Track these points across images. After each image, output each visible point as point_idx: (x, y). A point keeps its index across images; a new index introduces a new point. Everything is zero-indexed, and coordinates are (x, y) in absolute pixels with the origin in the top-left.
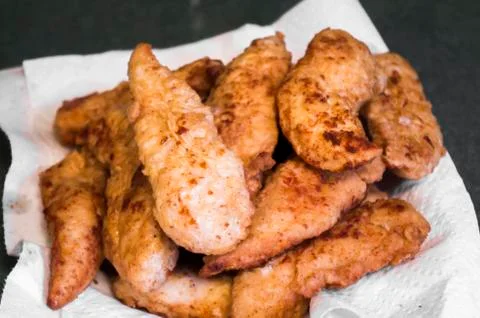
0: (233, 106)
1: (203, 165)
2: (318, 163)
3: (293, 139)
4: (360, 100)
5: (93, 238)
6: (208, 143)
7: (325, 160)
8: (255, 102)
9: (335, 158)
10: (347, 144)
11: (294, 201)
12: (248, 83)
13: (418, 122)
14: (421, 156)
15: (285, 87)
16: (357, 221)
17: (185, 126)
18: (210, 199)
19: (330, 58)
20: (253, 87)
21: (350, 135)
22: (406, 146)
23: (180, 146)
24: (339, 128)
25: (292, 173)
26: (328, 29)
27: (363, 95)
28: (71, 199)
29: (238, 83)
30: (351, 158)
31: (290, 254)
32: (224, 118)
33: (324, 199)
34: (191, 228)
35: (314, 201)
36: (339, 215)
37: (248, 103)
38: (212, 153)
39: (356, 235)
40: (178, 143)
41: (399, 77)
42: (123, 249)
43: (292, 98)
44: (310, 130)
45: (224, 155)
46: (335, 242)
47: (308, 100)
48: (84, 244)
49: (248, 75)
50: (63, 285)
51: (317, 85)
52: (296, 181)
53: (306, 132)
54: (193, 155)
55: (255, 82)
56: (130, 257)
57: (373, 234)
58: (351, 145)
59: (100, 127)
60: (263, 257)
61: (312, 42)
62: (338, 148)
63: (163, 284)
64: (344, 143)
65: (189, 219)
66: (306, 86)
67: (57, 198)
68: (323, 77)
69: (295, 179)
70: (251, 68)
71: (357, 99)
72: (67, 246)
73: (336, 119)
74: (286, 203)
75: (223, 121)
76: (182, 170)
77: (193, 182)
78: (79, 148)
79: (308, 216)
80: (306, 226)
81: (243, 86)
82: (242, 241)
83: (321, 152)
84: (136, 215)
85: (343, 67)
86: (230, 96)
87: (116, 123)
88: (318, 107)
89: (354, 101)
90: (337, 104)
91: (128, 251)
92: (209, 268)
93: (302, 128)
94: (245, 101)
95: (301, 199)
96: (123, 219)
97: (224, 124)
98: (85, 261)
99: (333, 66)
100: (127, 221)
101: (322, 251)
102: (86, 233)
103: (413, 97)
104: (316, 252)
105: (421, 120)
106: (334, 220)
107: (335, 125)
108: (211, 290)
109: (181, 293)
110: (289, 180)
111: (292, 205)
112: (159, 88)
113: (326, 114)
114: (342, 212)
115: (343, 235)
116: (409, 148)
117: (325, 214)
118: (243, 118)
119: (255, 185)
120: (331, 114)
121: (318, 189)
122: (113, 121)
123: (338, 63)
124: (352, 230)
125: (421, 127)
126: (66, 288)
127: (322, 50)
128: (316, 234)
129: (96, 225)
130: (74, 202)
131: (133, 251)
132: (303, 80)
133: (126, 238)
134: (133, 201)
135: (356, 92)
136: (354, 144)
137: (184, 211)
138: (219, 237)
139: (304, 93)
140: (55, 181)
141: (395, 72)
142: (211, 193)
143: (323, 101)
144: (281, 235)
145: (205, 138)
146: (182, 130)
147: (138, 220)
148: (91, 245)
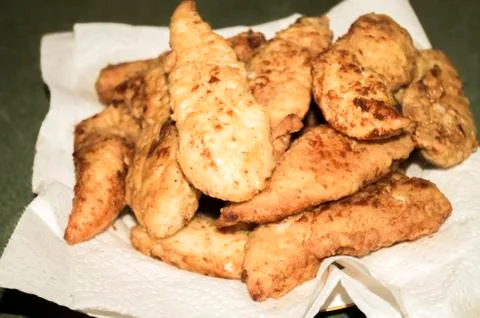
0: (269, 72)
1: (230, 113)
2: (346, 128)
3: (324, 105)
4: (396, 80)
5: (117, 181)
6: (237, 94)
7: (352, 125)
8: (292, 70)
9: (362, 124)
10: (376, 111)
11: (316, 163)
12: (287, 52)
13: (453, 113)
14: (451, 142)
15: (322, 57)
16: (379, 193)
17: (218, 77)
18: (233, 145)
19: (370, 36)
20: (291, 56)
21: (380, 104)
22: (437, 130)
23: (210, 95)
24: (370, 96)
25: (318, 137)
26: (373, 13)
27: (399, 77)
28: (100, 144)
29: (277, 52)
30: (379, 125)
31: (307, 214)
32: (259, 81)
33: (347, 164)
34: (210, 170)
35: (337, 165)
36: (361, 184)
37: (285, 70)
38: (241, 104)
39: (376, 204)
40: (209, 92)
41: (440, 71)
42: (144, 193)
43: (327, 66)
44: (341, 96)
45: (252, 107)
46: (354, 208)
47: (343, 69)
48: (107, 185)
49: (288, 45)
50: (81, 220)
51: (354, 57)
52: (322, 144)
53: (337, 97)
54: (221, 103)
55: (294, 52)
56: (149, 199)
57: (393, 206)
58: (380, 112)
59: (138, 83)
60: (279, 212)
61: (356, 22)
62: (366, 115)
63: (179, 231)
64: (373, 110)
65: (209, 161)
66: (343, 57)
67: (87, 143)
68: (361, 52)
69: (321, 143)
70: (292, 40)
71: (393, 78)
72: (89, 185)
73: (368, 88)
74: (309, 163)
75: (257, 84)
76: (209, 116)
77: (218, 127)
78: (116, 103)
79: (329, 178)
80: (326, 187)
81: (281, 55)
82: (260, 192)
83: (350, 118)
84: (160, 161)
85: (383, 46)
86: (267, 63)
87: (153, 79)
88: (352, 76)
89: (389, 80)
90: (371, 77)
91: (148, 194)
92: (225, 217)
93: (333, 95)
94: (281, 68)
95: (325, 162)
96: (147, 164)
97: (258, 87)
98: (105, 201)
99: (373, 43)
100: (151, 167)
101: (339, 215)
102: (110, 176)
103: (451, 90)
104: (333, 215)
105: (456, 111)
106: (355, 188)
107: (366, 93)
108: (226, 245)
109: (196, 244)
110: (315, 142)
111: (314, 166)
112: (198, 41)
113: (358, 83)
114: (365, 182)
115: (363, 203)
116: (440, 133)
117: (347, 179)
118: (277, 83)
119: (280, 146)
120: (364, 84)
121: (343, 155)
122: (151, 78)
123: (377, 41)
124: (372, 200)
125: (456, 118)
126: (83, 224)
127: (364, 29)
128: (335, 198)
129: (122, 171)
130: (103, 147)
131: (153, 194)
132: (340, 51)
133: (148, 183)
134: (159, 148)
135: (394, 72)
136: (383, 112)
137: (206, 154)
138: (236, 183)
139: (340, 63)
140: (88, 129)
141: (436, 66)
142: (234, 139)
143: (358, 71)
144: (300, 191)
145: (236, 90)
146: (214, 80)
147: (161, 165)
148: (114, 188)
